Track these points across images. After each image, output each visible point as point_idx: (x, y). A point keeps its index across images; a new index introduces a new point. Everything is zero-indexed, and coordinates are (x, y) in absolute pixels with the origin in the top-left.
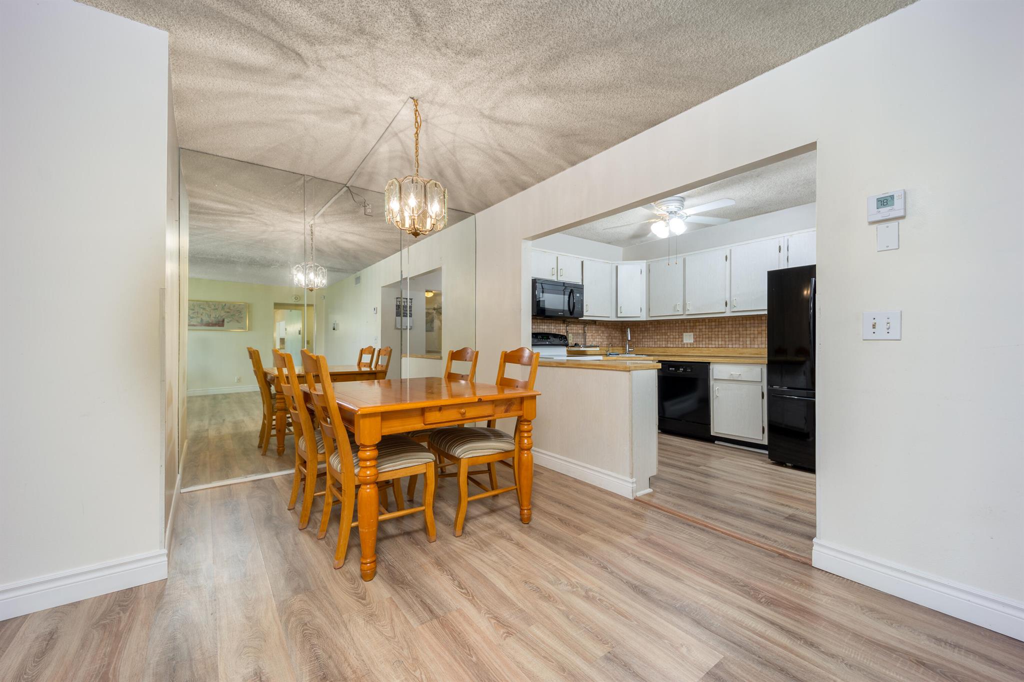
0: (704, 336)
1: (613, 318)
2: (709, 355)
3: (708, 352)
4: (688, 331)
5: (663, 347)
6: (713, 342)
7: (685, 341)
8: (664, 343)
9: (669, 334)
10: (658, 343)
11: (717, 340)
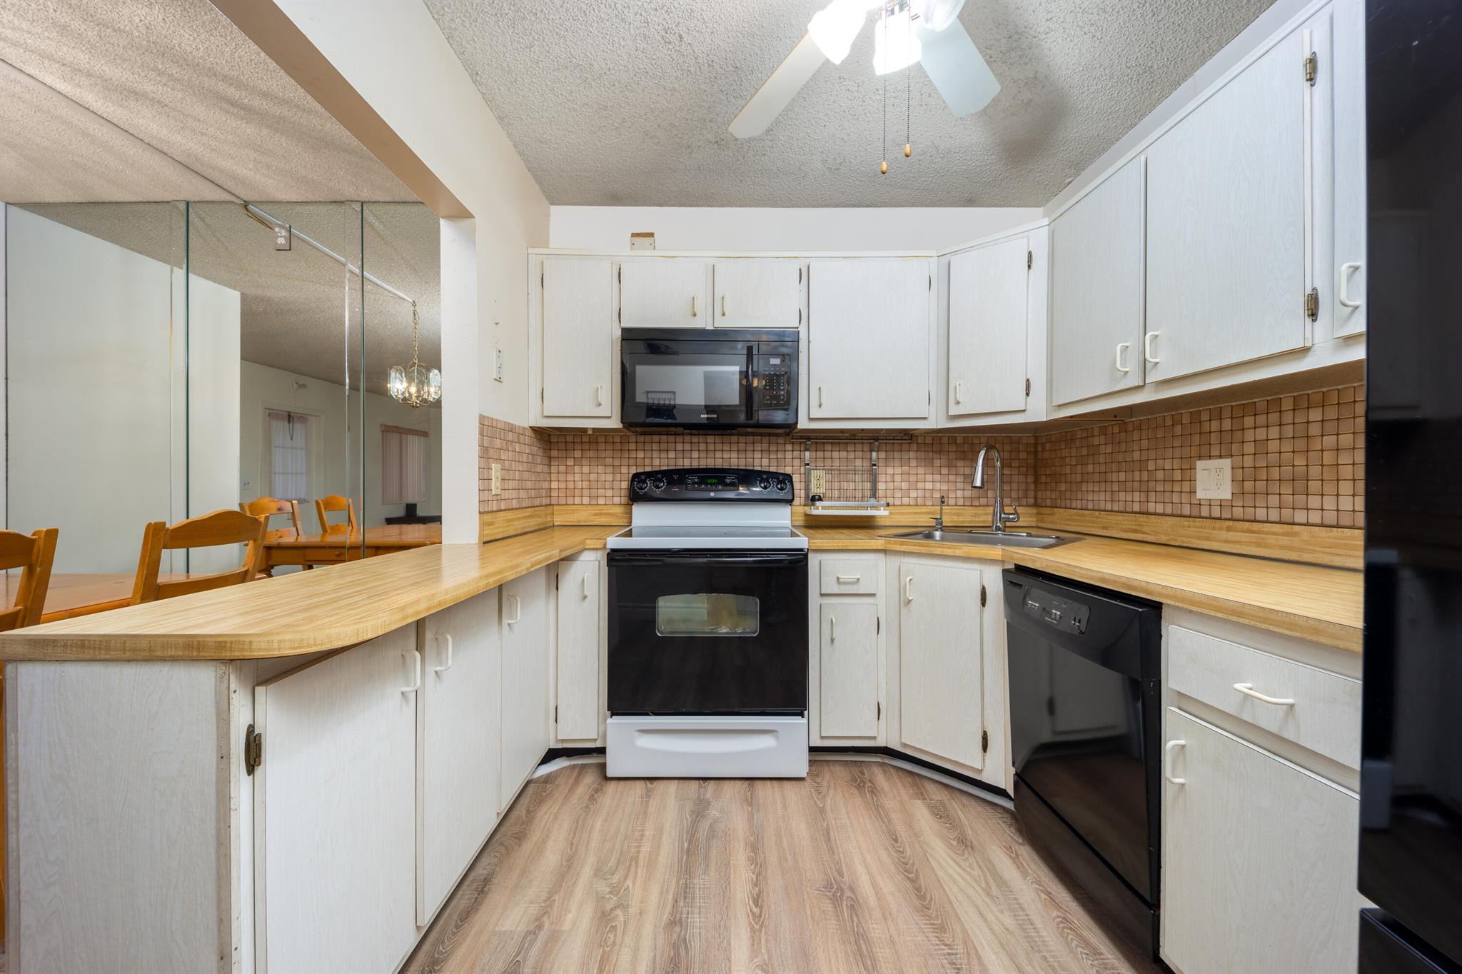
0: (1275, 473)
1: (936, 421)
2: (1293, 556)
3: (1285, 541)
4: (1215, 451)
5: (1133, 513)
6: (1314, 501)
7: (1201, 494)
8: (1137, 495)
9: (1151, 466)
10: (1122, 495)
11: (1329, 488)
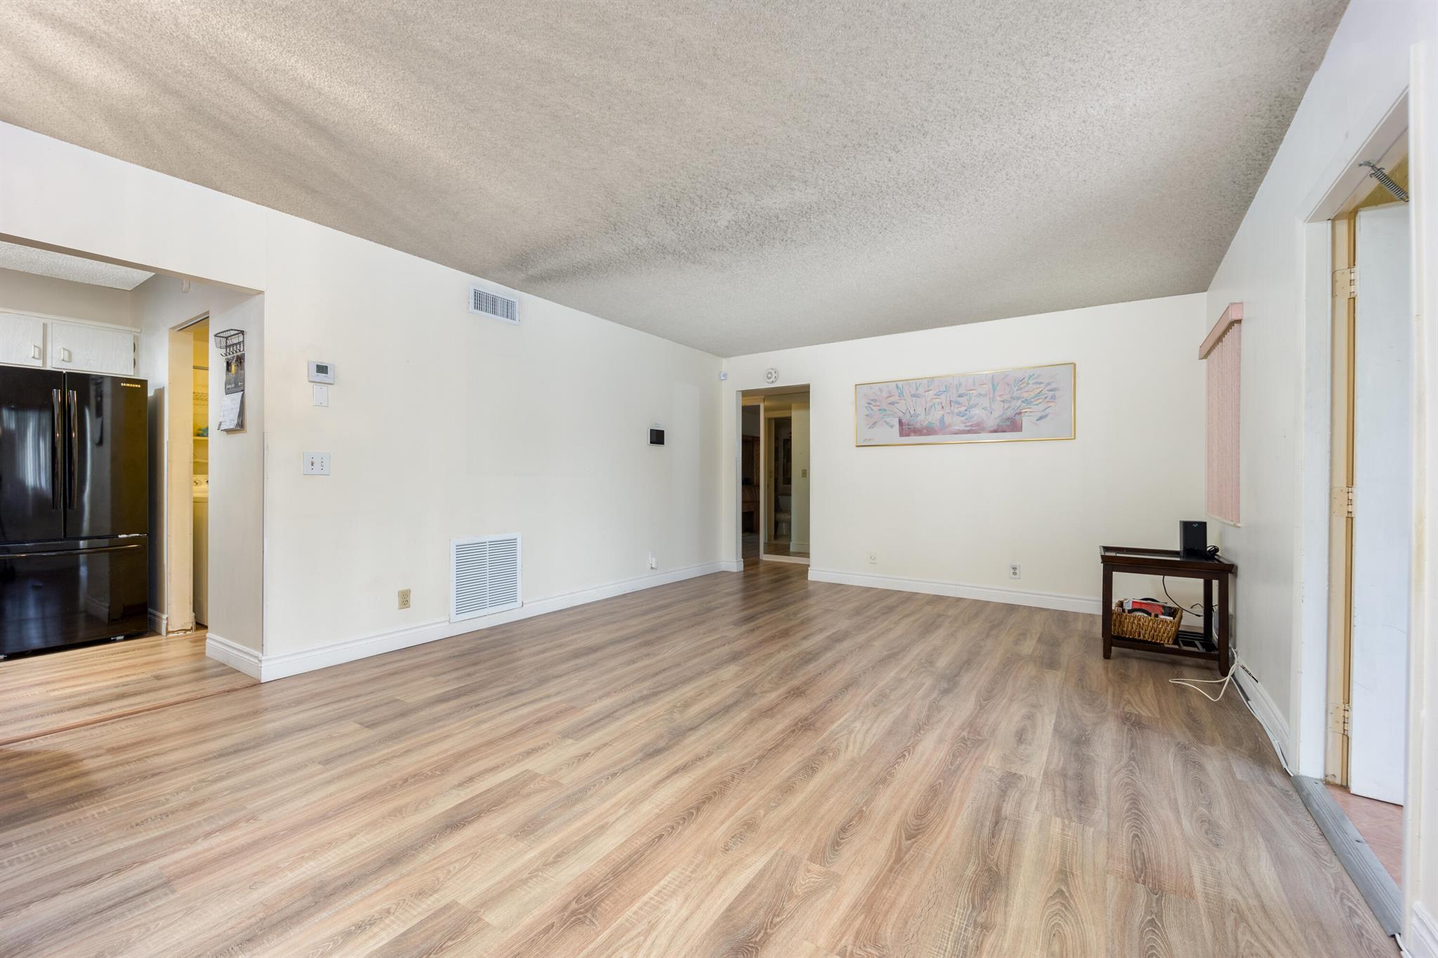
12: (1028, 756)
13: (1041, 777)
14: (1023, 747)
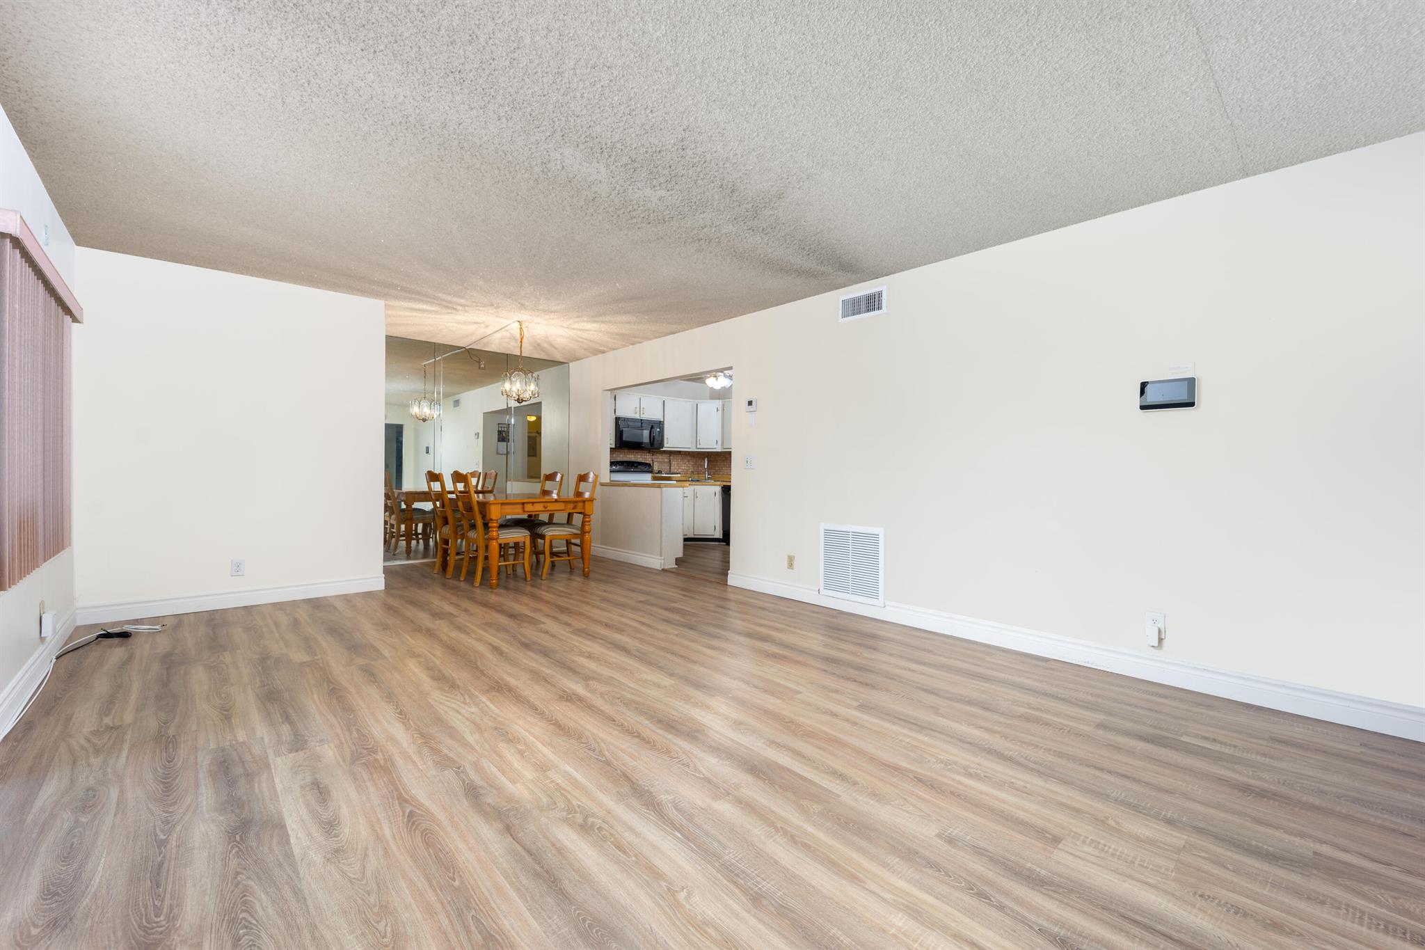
12: (296, 773)
13: (271, 761)
14: (309, 779)
